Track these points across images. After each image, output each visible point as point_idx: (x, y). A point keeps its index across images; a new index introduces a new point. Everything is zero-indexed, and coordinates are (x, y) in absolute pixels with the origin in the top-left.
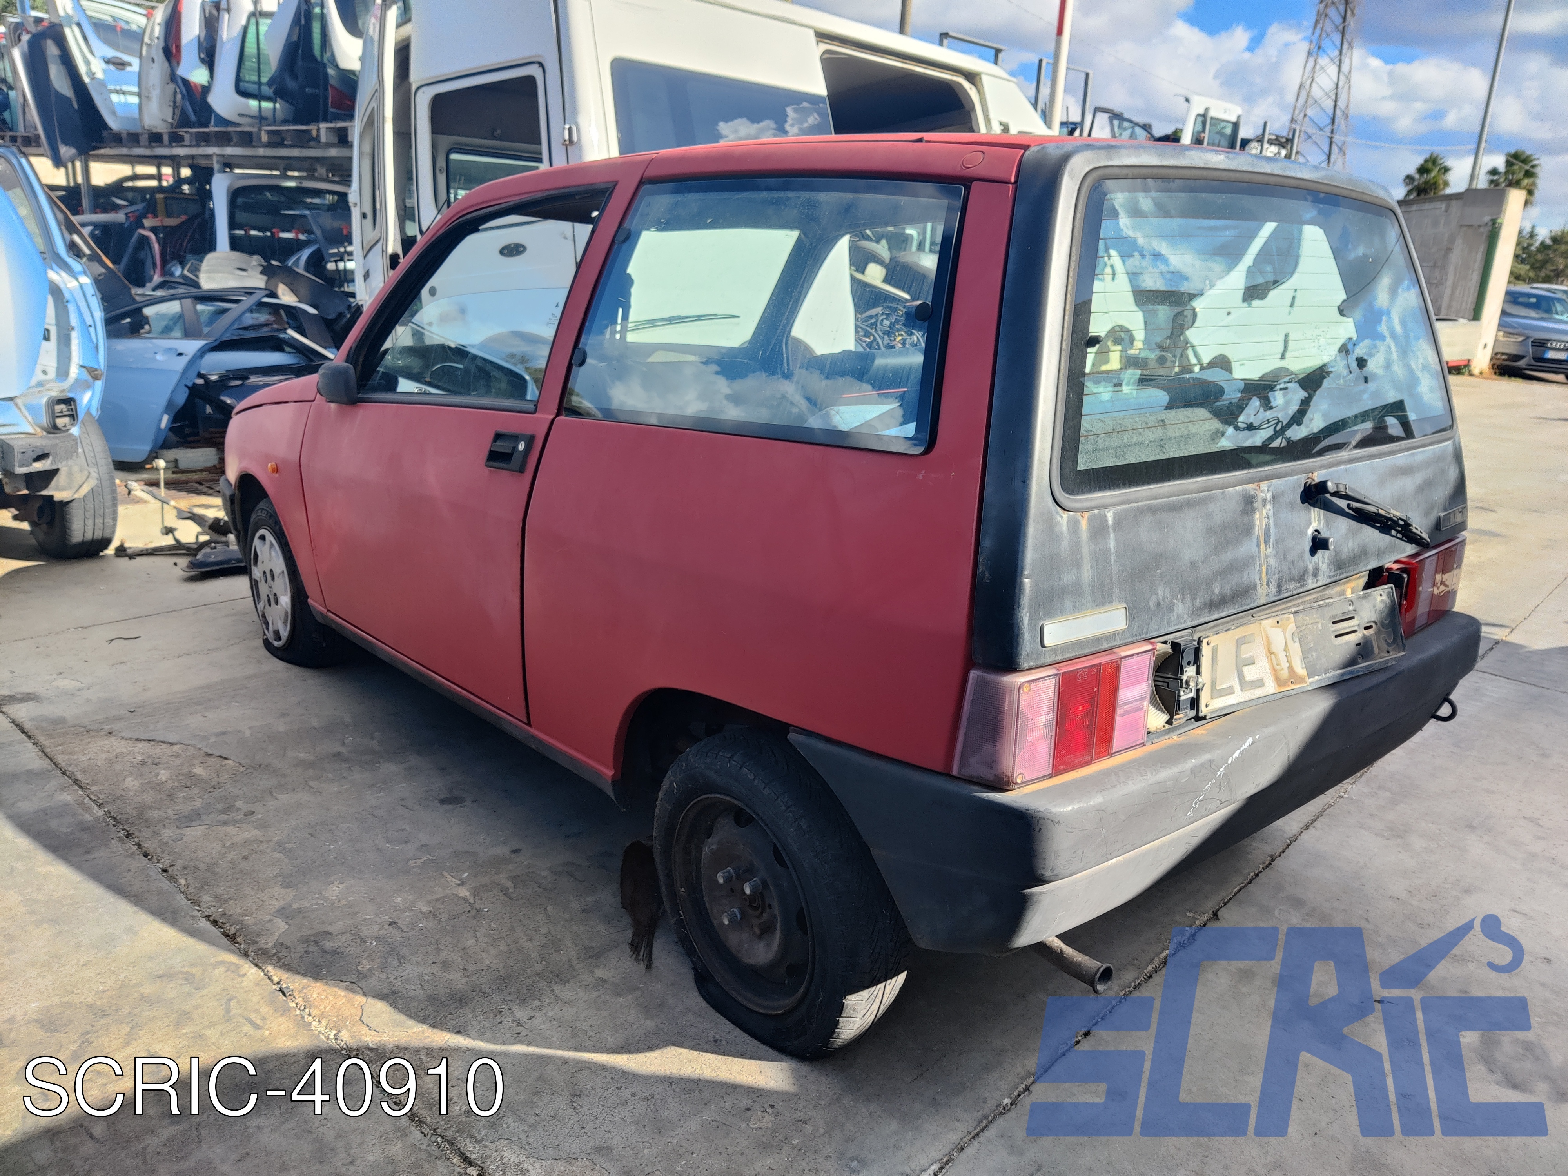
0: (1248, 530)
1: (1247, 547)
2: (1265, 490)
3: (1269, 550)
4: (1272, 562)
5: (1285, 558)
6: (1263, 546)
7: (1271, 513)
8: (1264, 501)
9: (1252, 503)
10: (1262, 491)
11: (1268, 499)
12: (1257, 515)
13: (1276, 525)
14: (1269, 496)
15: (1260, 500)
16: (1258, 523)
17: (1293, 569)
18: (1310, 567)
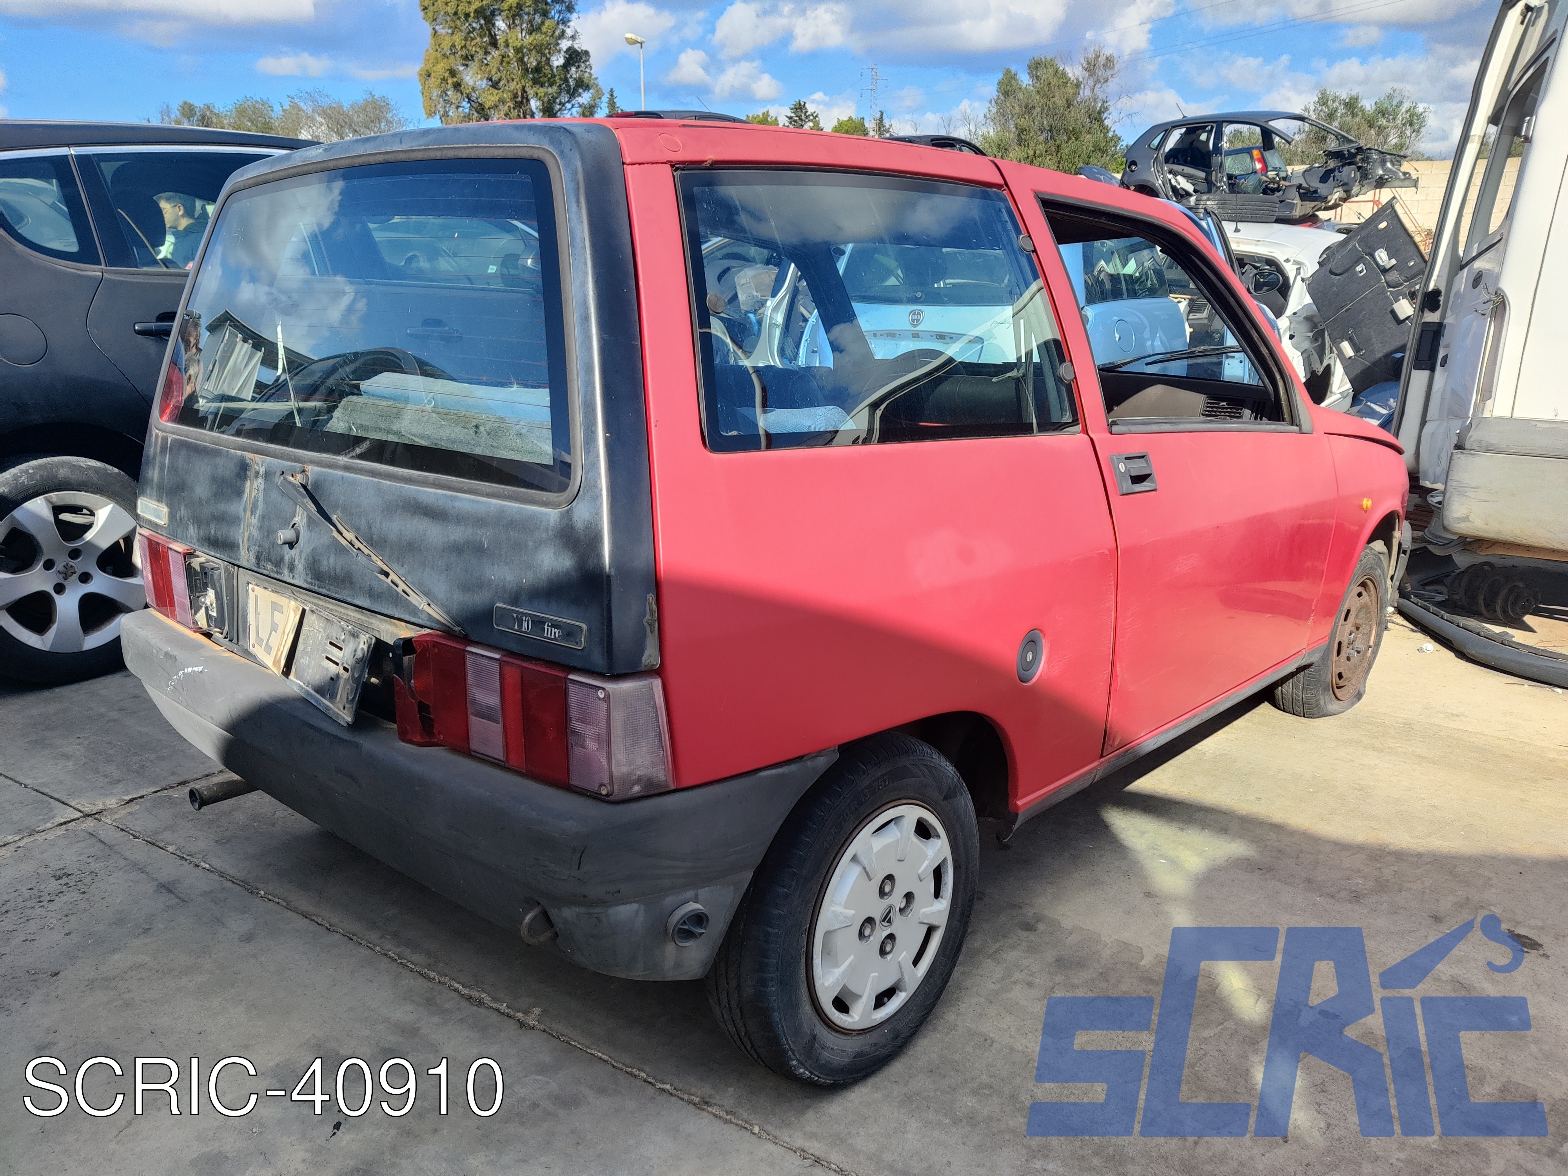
0: (239, 493)
1: (234, 508)
2: (259, 463)
3: (254, 521)
4: (256, 533)
5: (268, 535)
6: (249, 513)
7: (262, 487)
8: (257, 473)
9: (246, 470)
10: (258, 464)
11: (261, 473)
12: (248, 484)
13: (266, 501)
14: (262, 470)
15: (253, 471)
16: (247, 490)
17: (271, 551)
18: (287, 558)
